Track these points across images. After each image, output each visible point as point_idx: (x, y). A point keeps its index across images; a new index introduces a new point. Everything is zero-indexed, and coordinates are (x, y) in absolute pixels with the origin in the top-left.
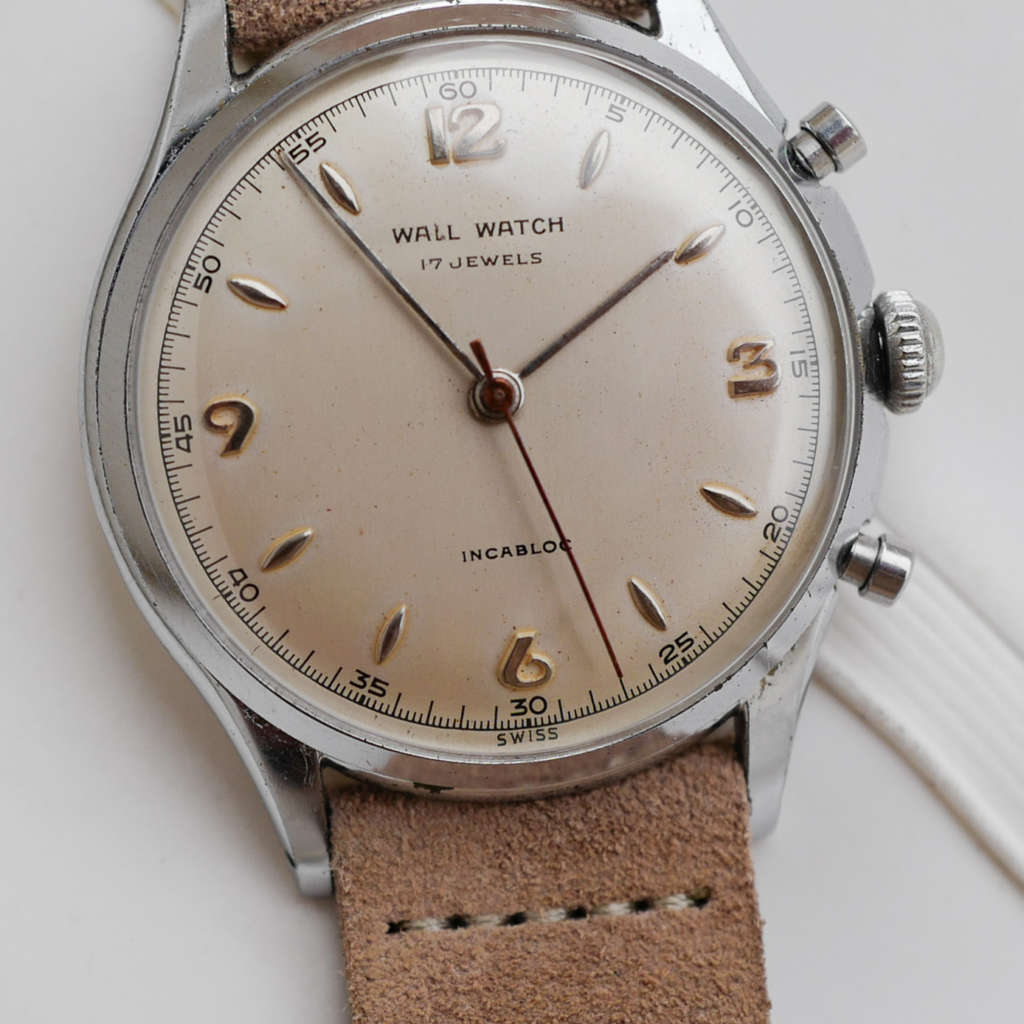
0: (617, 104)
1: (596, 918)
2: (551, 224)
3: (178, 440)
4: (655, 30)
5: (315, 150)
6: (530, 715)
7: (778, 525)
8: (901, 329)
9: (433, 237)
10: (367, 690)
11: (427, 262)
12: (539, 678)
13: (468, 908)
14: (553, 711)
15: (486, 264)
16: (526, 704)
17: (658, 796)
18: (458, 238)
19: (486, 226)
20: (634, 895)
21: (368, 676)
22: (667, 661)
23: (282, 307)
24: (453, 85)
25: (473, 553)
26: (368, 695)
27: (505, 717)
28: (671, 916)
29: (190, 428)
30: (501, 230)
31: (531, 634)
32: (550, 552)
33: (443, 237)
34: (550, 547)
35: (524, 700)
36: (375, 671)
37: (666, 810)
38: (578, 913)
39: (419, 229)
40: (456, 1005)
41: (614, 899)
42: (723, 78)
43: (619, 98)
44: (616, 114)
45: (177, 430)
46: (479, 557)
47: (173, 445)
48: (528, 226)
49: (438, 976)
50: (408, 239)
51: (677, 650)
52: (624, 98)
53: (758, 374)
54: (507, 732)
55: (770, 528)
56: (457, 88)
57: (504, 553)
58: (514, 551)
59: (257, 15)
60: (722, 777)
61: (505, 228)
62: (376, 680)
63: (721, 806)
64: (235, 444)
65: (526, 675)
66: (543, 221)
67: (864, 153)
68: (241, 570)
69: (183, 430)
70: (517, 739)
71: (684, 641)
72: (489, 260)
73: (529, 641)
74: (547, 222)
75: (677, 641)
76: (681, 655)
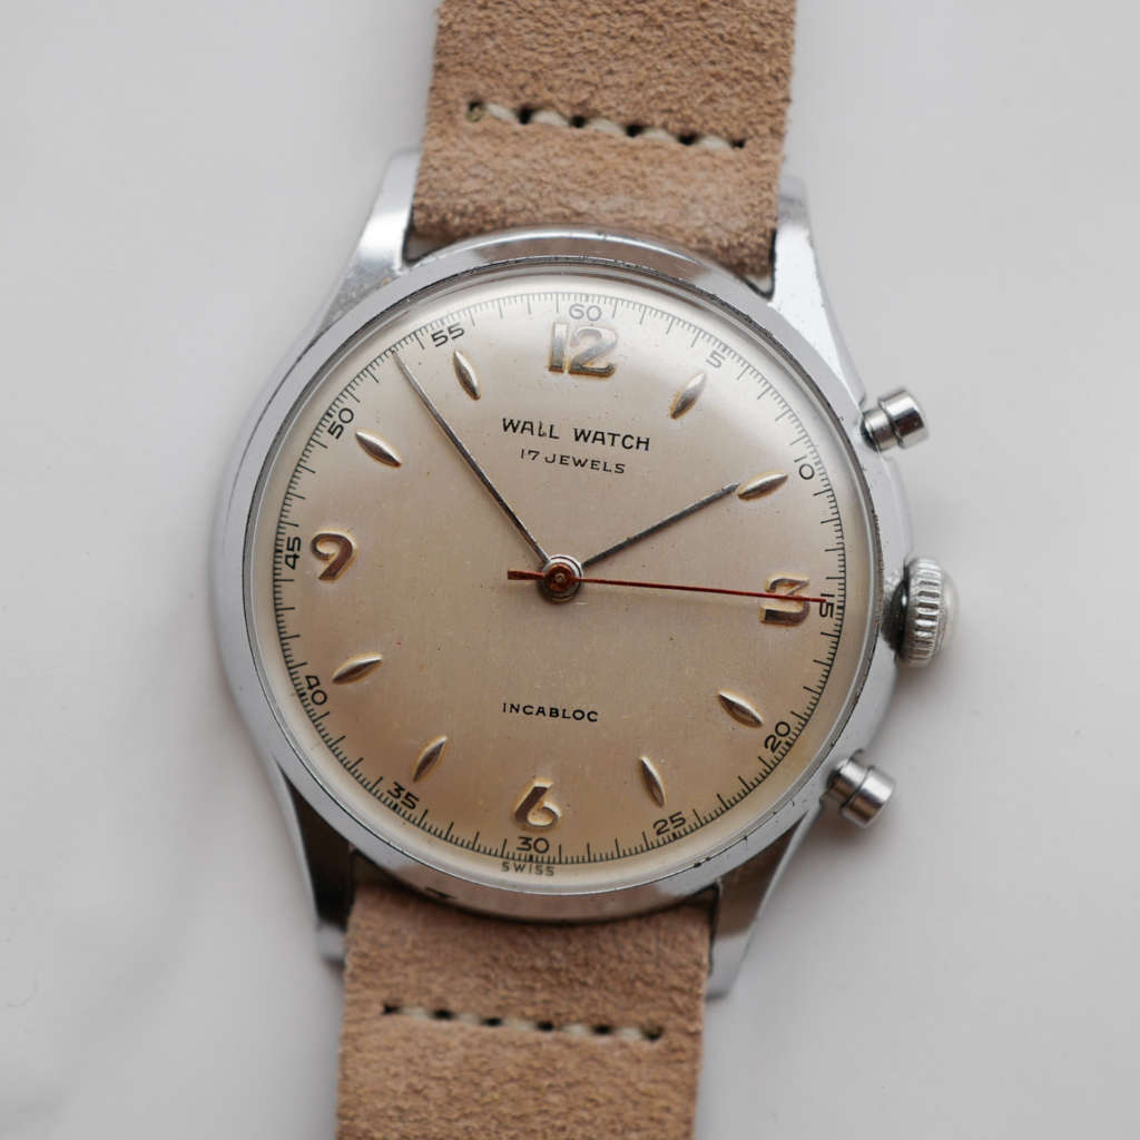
0: (719, 351)
1: (561, 1035)
2: (639, 442)
3: (287, 557)
4: (768, 295)
5: (454, 338)
6: (533, 852)
7: (779, 738)
8: (921, 594)
9: (536, 431)
10: (401, 800)
11: (526, 452)
12: (548, 823)
13: (453, 1004)
14: (553, 852)
15: (576, 465)
16: (531, 843)
17: (630, 947)
18: (556, 438)
19: (583, 432)
20: (596, 1021)
21: (403, 789)
22: (659, 833)
23: (397, 464)
24: (582, 306)
25: (512, 706)
26: (401, 805)
27: (511, 849)
28: (623, 1046)
29: (299, 549)
30: (595, 439)
31: (547, 784)
32: (577, 719)
33: (544, 434)
34: (579, 715)
35: (530, 839)
36: (409, 787)
37: (635, 955)
38: (546, 1026)
39: (525, 423)
41: (579, 1021)
42: (817, 348)
43: (722, 347)
44: (715, 359)
45: (289, 549)
46: (517, 710)
47: (283, 560)
48: (618, 440)
50: (515, 430)
51: (670, 826)
52: (726, 347)
53: (792, 608)
54: (511, 862)
55: (772, 739)
56: (585, 310)
57: (539, 711)
58: (547, 711)
60: (691, 939)
61: (599, 437)
62: (409, 794)
63: (684, 961)
64: (330, 574)
65: (536, 819)
66: (632, 438)
68: (316, 678)
69: (292, 549)
70: (519, 869)
71: (676, 819)
72: (580, 461)
73: (543, 790)
74: (636, 439)
75: (671, 818)
76: (672, 830)
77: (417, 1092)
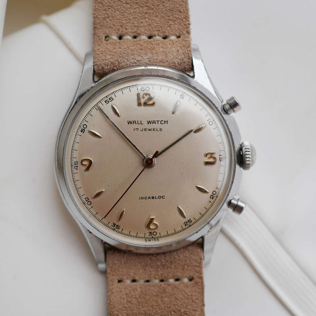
0: (183, 94)
1: (166, 282)
2: (165, 122)
3: (75, 167)
4: (193, 77)
5: (111, 101)
6: (153, 235)
7: (214, 195)
8: (246, 151)
9: (137, 123)
10: (116, 227)
11: (135, 129)
12: (155, 227)
13: (137, 278)
14: (158, 235)
15: (149, 130)
16: (152, 233)
17: (182, 256)
18: (143, 124)
19: (149, 121)
20: (175, 278)
21: (115, 224)
22: (185, 225)
23: (101, 137)
24: (144, 88)
25: (141, 198)
26: (116, 229)
27: (147, 236)
28: (183, 283)
29: (78, 164)
30: (153, 123)
31: (154, 217)
33: (139, 124)
34: (160, 197)
35: (152, 232)
36: (117, 223)
37: (184, 259)
38: (162, 281)
39: (134, 121)
40: (132, 300)
41: (171, 278)
42: (208, 89)
43: (183, 93)
44: (182, 97)
45: (75, 165)
46: (143, 199)
47: (74, 168)
48: (159, 122)
49: (128, 294)
50: (131, 123)
51: (188, 223)
52: (184, 93)
53: (211, 160)
54: (147, 239)
55: (212, 196)
56: (145, 88)
57: (149, 198)
58: (151, 198)
59: (100, 67)
60: (198, 252)
61: (154, 122)
62: (117, 225)
63: (197, 259)
64: (88, 169)
65: (152, 227)
66: (163, 121)
67: (241, 109)
68: (87, 198)
69: (76, 165)
70: (150, 240)
71: (190, 221)
72: (150, 129)
73: (153, 219)
74: (164, 121)
75: (188, 221)
76: (189, 224)
77: (130, 302)
